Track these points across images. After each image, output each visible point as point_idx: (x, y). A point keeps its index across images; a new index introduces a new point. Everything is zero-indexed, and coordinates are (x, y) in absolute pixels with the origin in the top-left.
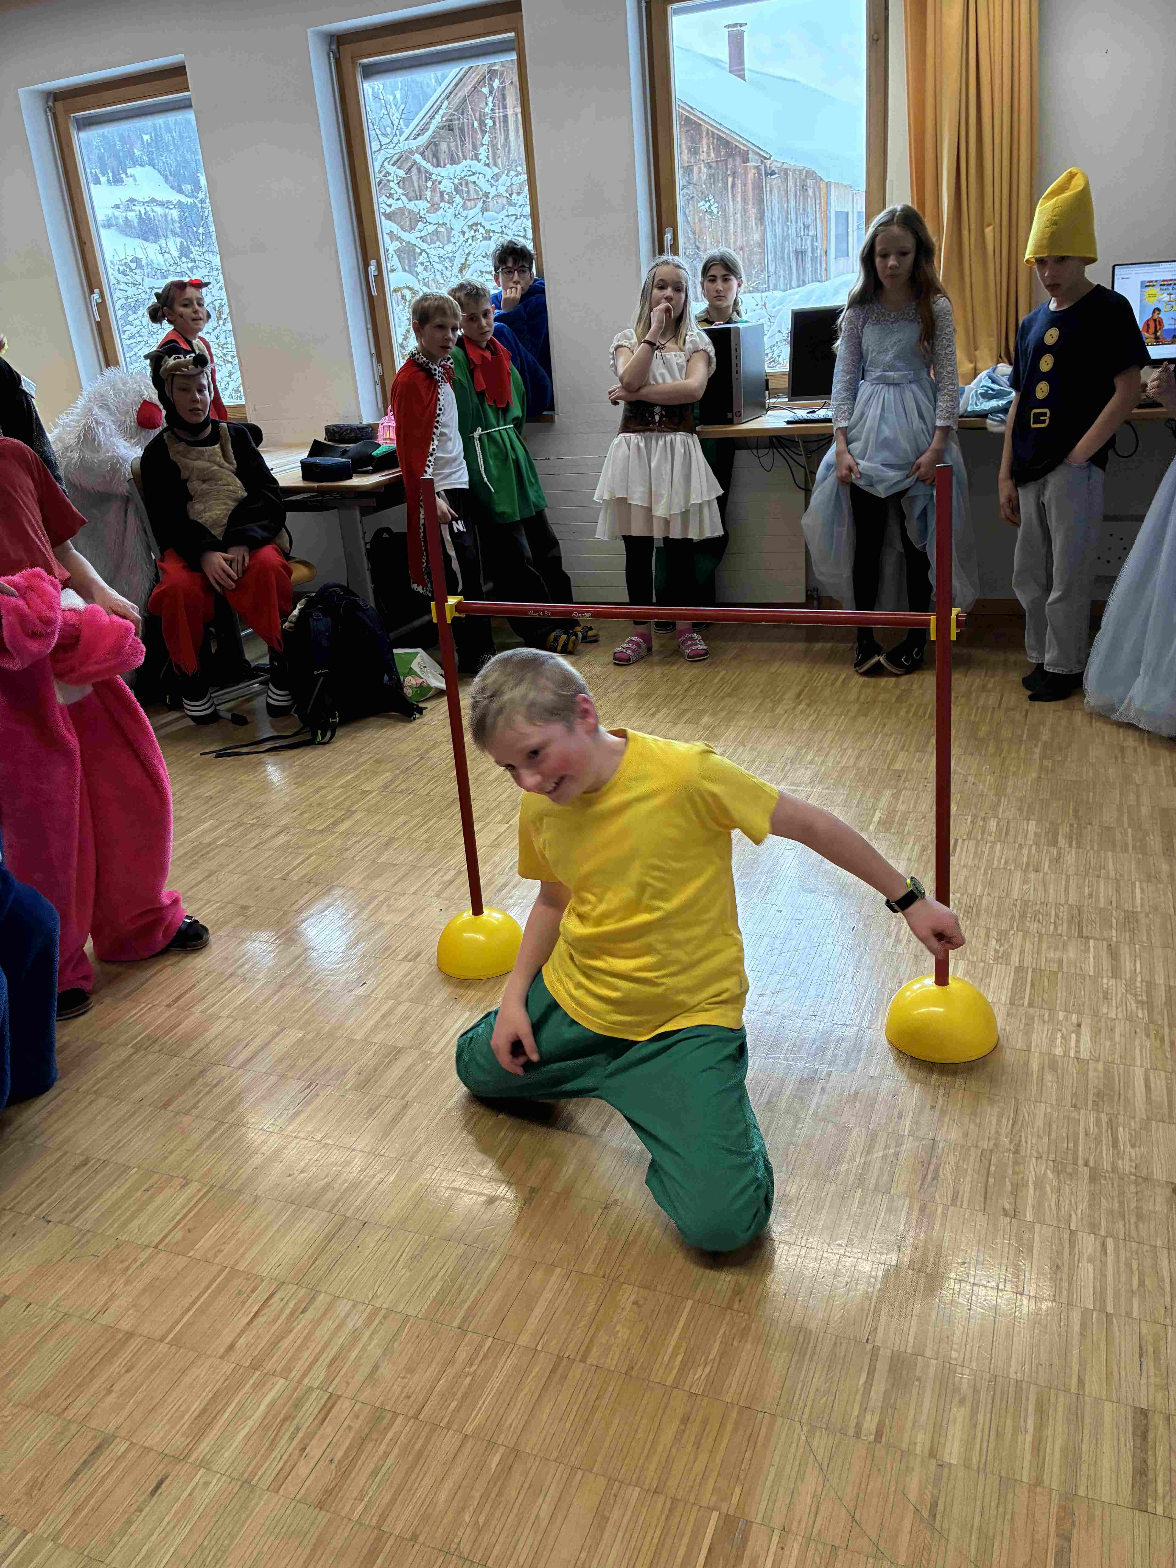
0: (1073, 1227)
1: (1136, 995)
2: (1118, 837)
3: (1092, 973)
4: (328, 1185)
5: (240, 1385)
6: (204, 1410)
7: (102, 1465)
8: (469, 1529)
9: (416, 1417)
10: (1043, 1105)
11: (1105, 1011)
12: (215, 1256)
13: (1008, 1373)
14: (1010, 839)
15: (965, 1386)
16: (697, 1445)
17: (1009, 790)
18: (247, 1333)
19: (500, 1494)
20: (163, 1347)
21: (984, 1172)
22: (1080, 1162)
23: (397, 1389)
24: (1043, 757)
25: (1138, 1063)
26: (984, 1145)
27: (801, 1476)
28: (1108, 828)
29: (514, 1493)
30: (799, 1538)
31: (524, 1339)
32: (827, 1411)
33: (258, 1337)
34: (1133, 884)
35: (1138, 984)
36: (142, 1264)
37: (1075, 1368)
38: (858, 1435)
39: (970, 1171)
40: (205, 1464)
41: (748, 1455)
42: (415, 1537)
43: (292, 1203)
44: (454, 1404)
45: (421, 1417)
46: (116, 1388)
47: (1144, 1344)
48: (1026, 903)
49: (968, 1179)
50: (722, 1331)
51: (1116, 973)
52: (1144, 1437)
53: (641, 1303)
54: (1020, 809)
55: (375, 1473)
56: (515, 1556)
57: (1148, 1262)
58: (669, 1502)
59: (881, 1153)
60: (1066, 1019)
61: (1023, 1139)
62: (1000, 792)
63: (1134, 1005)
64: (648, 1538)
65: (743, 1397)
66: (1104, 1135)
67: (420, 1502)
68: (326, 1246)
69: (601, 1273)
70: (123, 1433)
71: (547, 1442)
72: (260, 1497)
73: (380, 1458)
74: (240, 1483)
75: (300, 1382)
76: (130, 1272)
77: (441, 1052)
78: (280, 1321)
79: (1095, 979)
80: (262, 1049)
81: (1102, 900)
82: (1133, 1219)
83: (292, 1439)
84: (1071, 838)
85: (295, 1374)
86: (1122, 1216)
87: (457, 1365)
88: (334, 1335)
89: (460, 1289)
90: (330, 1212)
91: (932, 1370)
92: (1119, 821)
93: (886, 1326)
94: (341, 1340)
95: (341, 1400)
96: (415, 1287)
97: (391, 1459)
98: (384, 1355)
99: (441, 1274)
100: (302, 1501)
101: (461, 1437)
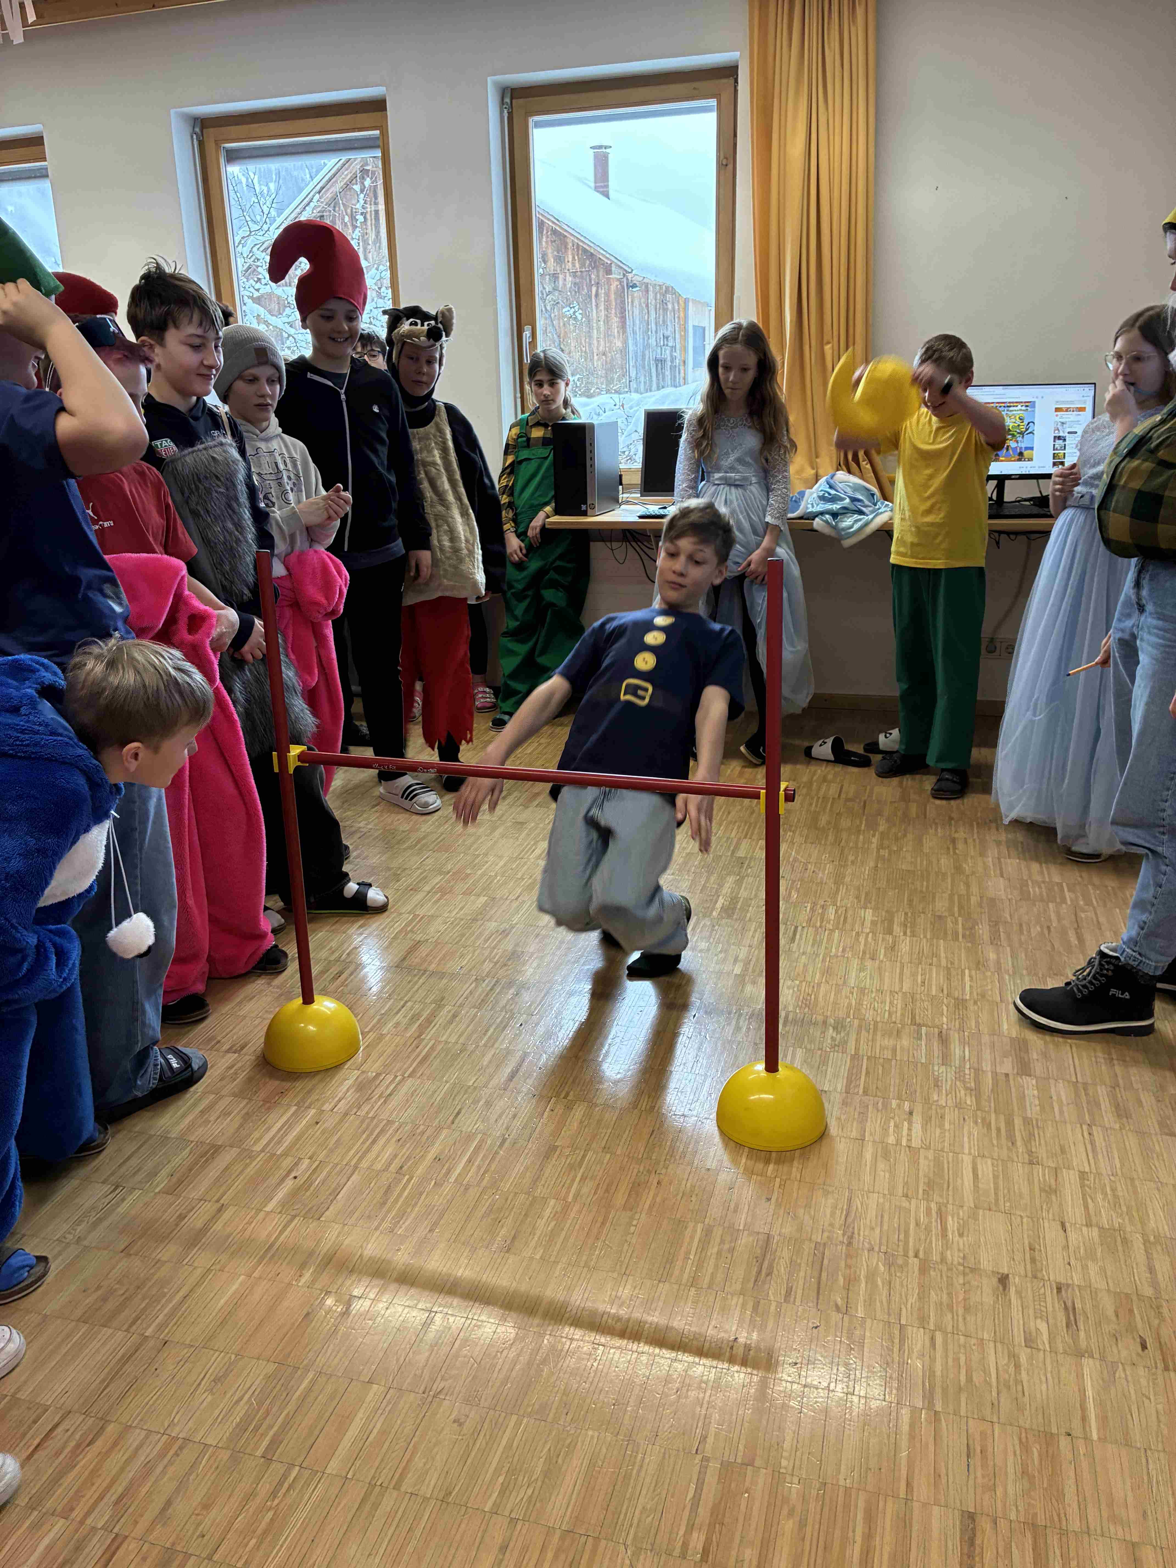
0: (903, 1322)
1: (964, 1082)
2: (950, 925)
3: (923, 1061)
9: (208, 1561)
10: (876, 1195)
11: (936, 1098)
13: (838, 1480)
14: (848, 927)
15: (794, 1496)
17: (847, 879)
21: (818, 1267)
22: (911, 1253)
23: (190, 1526)
24: (881, 847)
25: (966, 1151)
26: (818, 1238)
28: (940, 917)
31: (333, 1467)
32: (653, 1531)
33: (38, 1473)
34: (963, 972)
35: (967, 1072)
37: (904, 1473)
38: (683, 1555)
39: (803, 1266)
43: (86, 1321)
44: (253, 1541)
47: (971, 1442)
48: (862, 991)
49: (802, 1274)
50: (547, 1448)
52: (972, 1542)
54: (858, 897)
57: (976, 1357)
59: (715, 1250)
60: (899, 1106)
61: (856, 1232)
62: (839, 880)
63: (963, 1092)
65: (567, 1519)
66: (934, 1224)
68: (119, 1370)
77: (263, 1151)
78: (64, 1455)
79: (926, 1066)
81: (934, 988)
82: (961, 1311)
84: (905, 926)
85: (77, 1514)
86: (950, 1308)
87: (258, 1500)
88: (122, 1469)
89: (268, 1413)
90: (127, 1330)
91: (761, 1481)
92: (950, 910)
93: (716, 1435)
94: (131, 1475)
95: (125, 1545)
96: (217, 1412)
98: (178, 1487)
99: (246, 1398)
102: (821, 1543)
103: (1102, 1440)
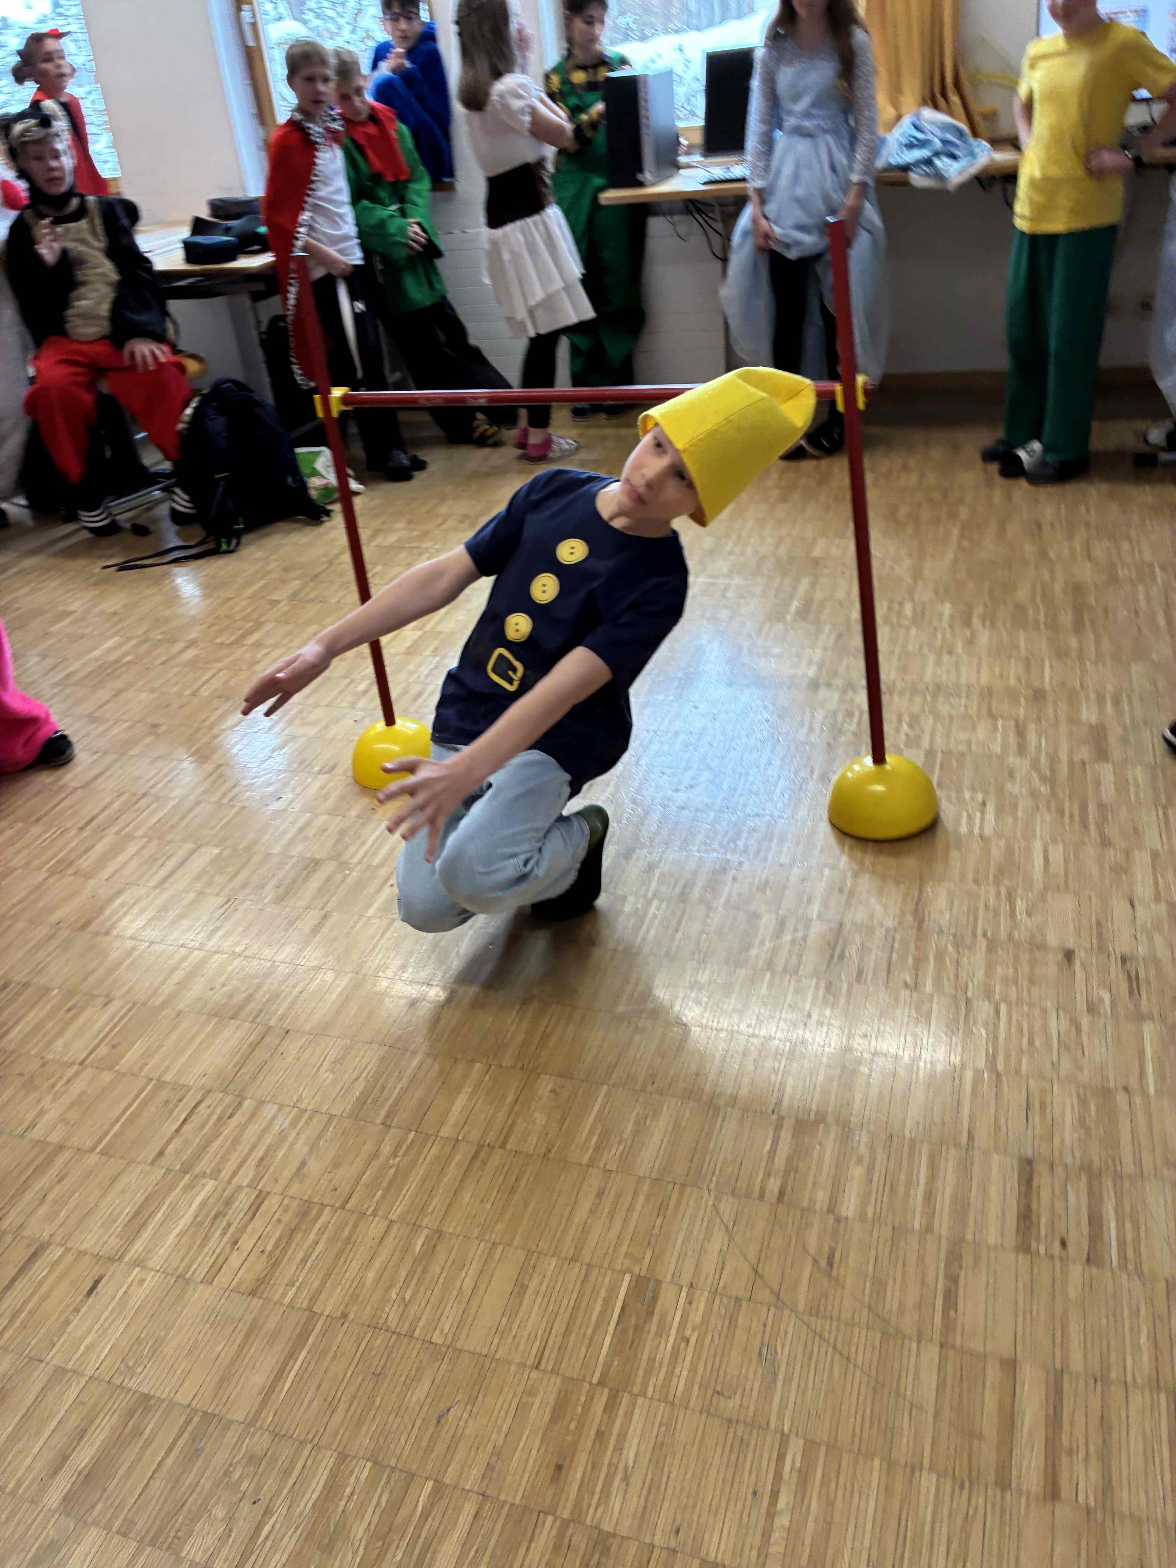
0: (969, 995)
1: (1040, 771)
2: (1031, 614)
3: (998, 753)
4: (251, 995)
5: (171, 1189)
6: (137, 1213)
7: (39, 1269)
8: (396, 1306)
9: (343, 1207)
10: (946, 882)
11: (1009, 788)
12: (141, 1069)
13: (903, 1133)
14: (925, 622)
15: (862, 1147)
16: (611, 1216)
17: (926, 573)
18: (175, 1140)
19: (424, 1271)
20: (93, 1158)
21: (888, 950)
22: (979, 934)
23: (324, 1182)
24: (962, 536)
25: (1038, 837)
26: (890, 923)
27: (708, 1237)
28: (1021, 606)
29: (438, 1270)
30: (706, 1294)
31: (445, 1131)
32: (734, 1178)
33: (186, 1143)
34: (1043, 661)
35: (1043, 761)
36: (69, 1081)
37: (966, 1125)
38: (762, 1196)
39: (874, 949)
40: (140, 1263)
41: (659, 1222)
42: (344, 1315)
43: (215, 1015)
44: (379, 1194)
45: (348, 1206)
46: (50, 1197)
47: (1031, 1100)
49: (873, 957)
50: (635, 1112)
51: (1022, 750)
52: (1029, 1183)
53: (558, 1090)
54: (936, 592)
55: (305, 1260)
56: (440, 1326)
57: (1038, 1024)
58: (584, 1268)
59: (788, 938)
60: (972, 798)
61: (926, 916)
62: (917, 574)
63: (1037, 781)
64: (565, 1302)
65: (655, 1169)
66: (1003, 906)
67: (348, 1284)
68: (251, 1054)
69: (520, 1065)
70: (57, 1239)
71: (469, 1222)
72: (194, 1289)
73: (310, 1247)
74: (174, 1278)
75: (229, 1182)
76: (56, 1089)
77: (360, 862)
78: (207, 1128)
79: (1002, 758)
80: (179, 866)
81: (1012, 679)
82: (1026, 984)
83: (223, 1234)
84: (985, 618)
85: (225, 1175)
86: (1016, 982)
87: (381, 1159)
88: (261, 1137)
89: (383, 1088)
90: (253, 1022)
91: (832, 1136)
92: (1033, 600)
93: (791, 1098)
94: (268, 1141)
95: (269, 1198)
96: (338, 1088)
97: (319, 1248)
98: (310, 1152)
99: (364, 1074)
100: (235, 1290)
101: (387, 1223)
102: (887, 1188)
103: (1159, 1094)
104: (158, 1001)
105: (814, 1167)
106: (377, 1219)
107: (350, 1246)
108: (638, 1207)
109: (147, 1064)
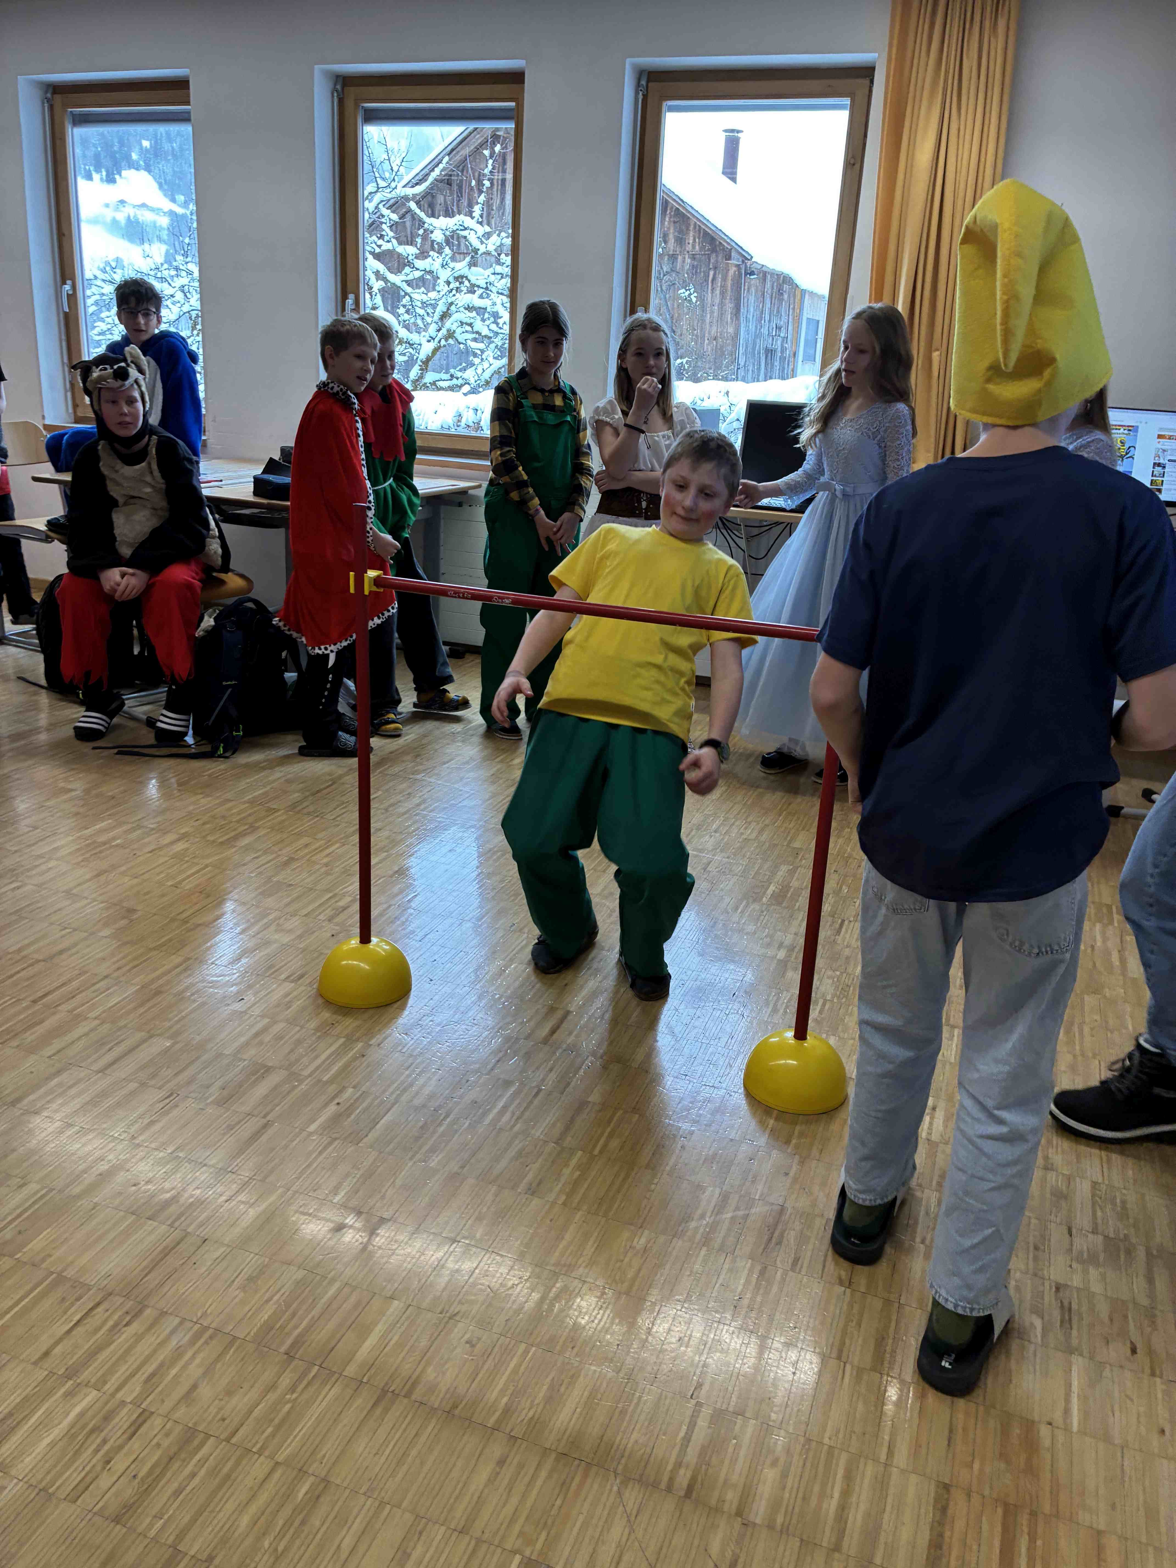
0: (903, 1302)
4: (172, 1198)
5: (51, 1392)
8: (267, 1555)
9: (228, 1440)
12: (43, 1260)
13: (823, 1438)
15: (779, 1448)
16: (510, 1489)
18: (65, 1341)
19: (303, 1523)
22: (918, 1240)
23: (213, 1410)
27: (608, 1525)
29: (317, 1523)
31: (351, 1370)
32: (643, 1464)
33: (75, 1347)
37: (886, 1440)
38: (669, 1488)
39: (812, 1240)
41: (559, 1502)
42: (210, 1560)
43: (133, 1213)
44: (270, 1430)
45: (234, 1440)
49: (810, 1247)
50: (550, 1377)
52: (944, 1510)
53: (473, 1342)
55: (177, 1493)
58: (473, 1543)
59: (729, 1215)
65: (563, 1442)
67: (221, 1524)
68: (162, 1259)
69: (438, 1310)
71: (360, 1473)
72: (55, 1506)
73: (186, 1478)
74: (37, 1490)
75: (113, 1395)
77: (310, 1076)
78: (102, 1332)
80: (126, 1055)
83: (97, 1451)
85: (109, 1387)
87: (279, 1391)
88: (155, 1351)
89: (294, 1315)
90: (171, 1226)
91: (750, 1430)
93: (712, 1384)
94: (162, 1357)
95: (153, 1418)
96: (247, 1308)
97: (196, 1481)
98: (205, 1374)
99: (276, 1298)
100: (99, 1514)
101: (272, 1464)
102: (800, 1495)
103: (1083, 1432)
104: (77, 1190)
105: (727, 1462)
106: (262, 1458)
107: (229, 1483)
108: (539, 1483)
109: (50, 1256)
